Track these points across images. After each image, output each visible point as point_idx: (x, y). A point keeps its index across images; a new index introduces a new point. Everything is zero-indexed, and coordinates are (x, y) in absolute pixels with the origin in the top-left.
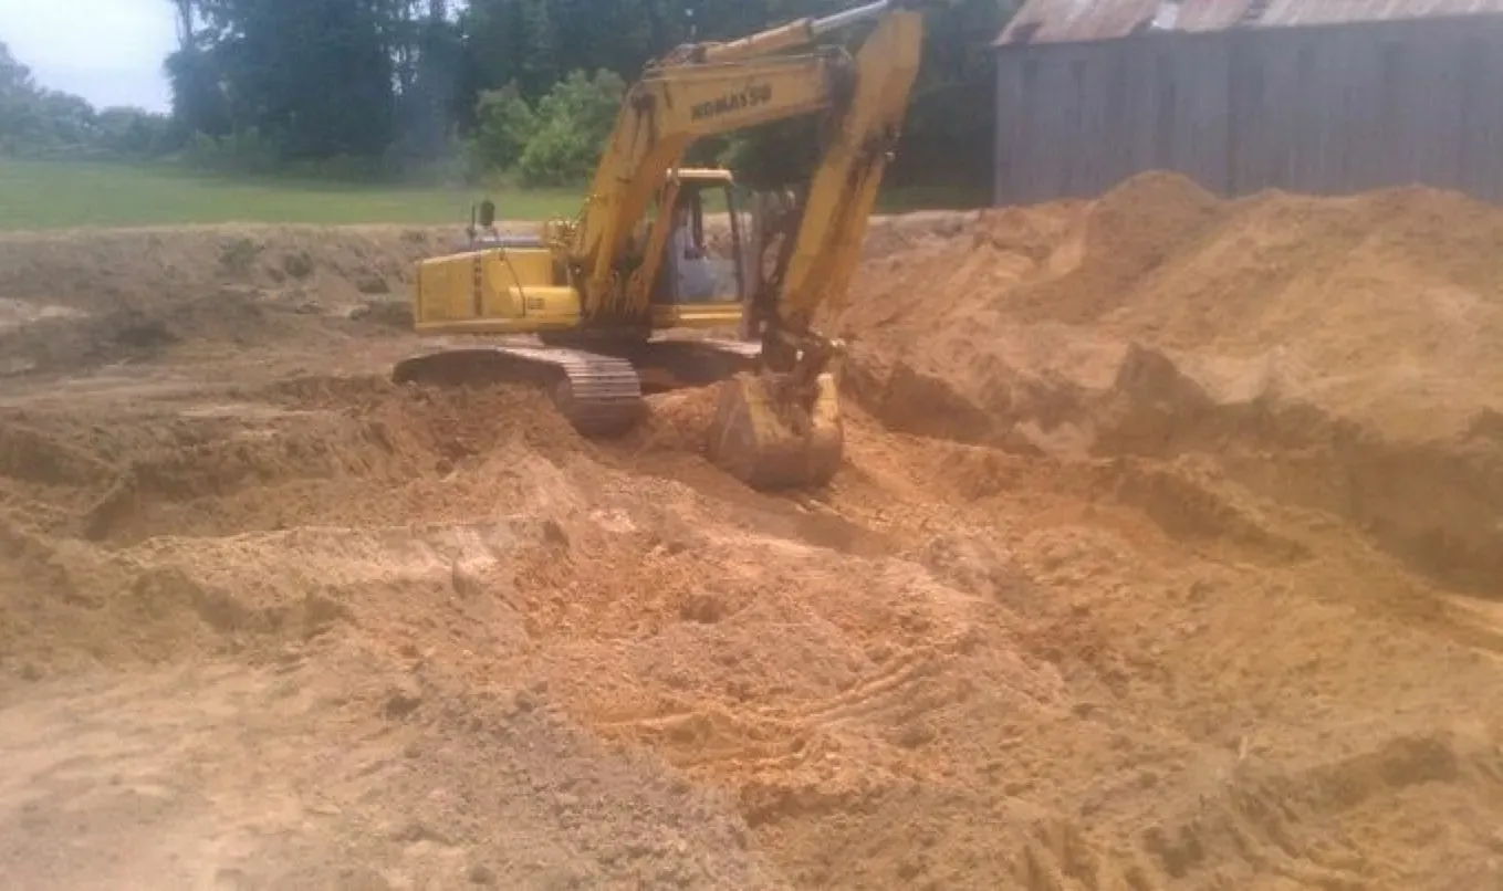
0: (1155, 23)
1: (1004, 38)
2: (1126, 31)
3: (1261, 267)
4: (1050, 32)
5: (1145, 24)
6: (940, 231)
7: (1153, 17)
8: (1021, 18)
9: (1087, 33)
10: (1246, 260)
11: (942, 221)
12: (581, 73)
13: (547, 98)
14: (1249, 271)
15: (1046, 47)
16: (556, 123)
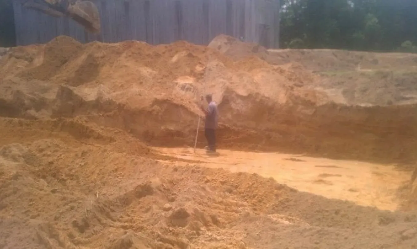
10: (91, 61)
14: (91, 64)
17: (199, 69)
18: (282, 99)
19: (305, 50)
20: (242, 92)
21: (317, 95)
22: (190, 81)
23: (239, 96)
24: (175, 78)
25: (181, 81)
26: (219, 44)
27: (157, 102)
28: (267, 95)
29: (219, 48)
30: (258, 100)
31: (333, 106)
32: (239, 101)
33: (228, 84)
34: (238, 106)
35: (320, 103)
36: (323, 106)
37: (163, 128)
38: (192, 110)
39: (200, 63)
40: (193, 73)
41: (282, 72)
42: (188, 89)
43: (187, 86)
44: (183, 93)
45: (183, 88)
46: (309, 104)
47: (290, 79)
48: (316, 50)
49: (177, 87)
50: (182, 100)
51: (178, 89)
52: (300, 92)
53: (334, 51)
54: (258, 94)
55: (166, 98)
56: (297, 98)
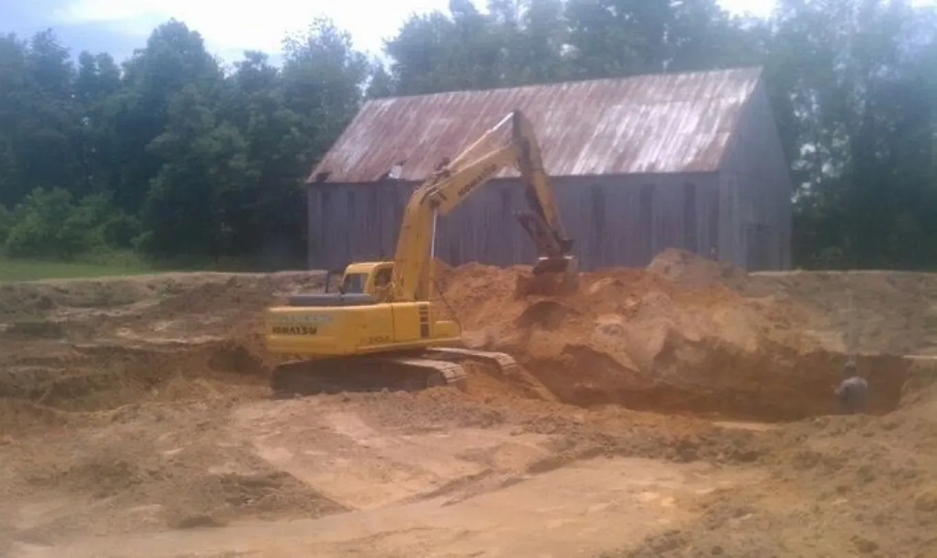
0: (391, 175)
1: (311, 179)
2: (376, 178)
3: (475, 295)
4: (336, 177)
5: (387, 175)
6: (297, 280)
7: (390, 172)
8: (319, 169)
9: (356, 179)
10: (468, 292)
11: (298, 276)
12: (40, 189)
13: (19, 206)
14: (469, 297)
15: (336, 185)
16: (29, 219)
17: (631, 303)
18: (751, 345)
19: (830, 273)
20: (694, 336)
21: (803, 340)
22: (616, 320)
23: (687, 342)
24: (595, 317)
25: (604, 321)
26: (666, 263)
27: (568, 348)
28: (729, 340)
29: (667, 270)
30: (715, 347)
31: (822, 354)
32: (688, 348)
33: (672, 324)
34: (685, 355)
35: (804, 351)
36: (807, 355)
37: (577, 385)
38: (619, 361)
39: (633, 295)
40: (621, 310)
41: (758, 307)
42: (614, 332)
43: (613, 328)
44: (607, 337)
45: (607, 330)
46: (789, 352)
47: (771, 319)
48: (853, 272)
49: (597, 329)
50: (606, 346)
51: (598, 333)
52: (777, 336)
53: (891, 272)
54: (715, 339)
55: (581, 344)
56: (773, 343)
